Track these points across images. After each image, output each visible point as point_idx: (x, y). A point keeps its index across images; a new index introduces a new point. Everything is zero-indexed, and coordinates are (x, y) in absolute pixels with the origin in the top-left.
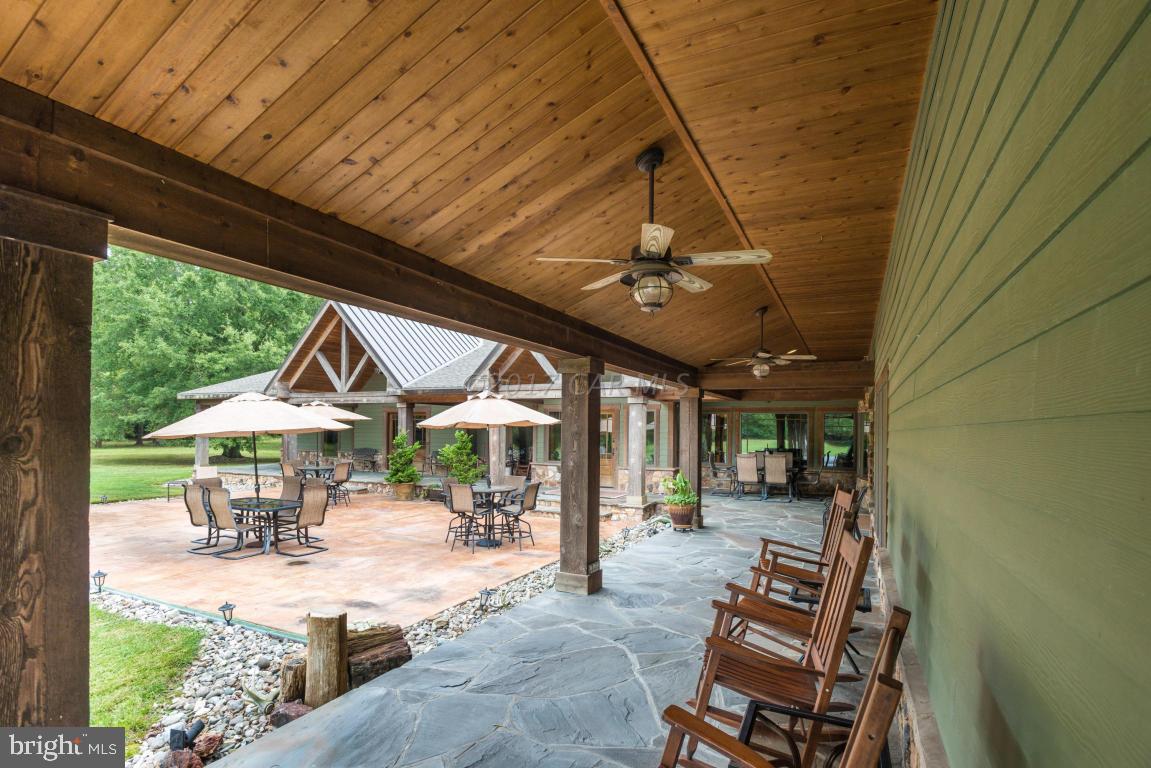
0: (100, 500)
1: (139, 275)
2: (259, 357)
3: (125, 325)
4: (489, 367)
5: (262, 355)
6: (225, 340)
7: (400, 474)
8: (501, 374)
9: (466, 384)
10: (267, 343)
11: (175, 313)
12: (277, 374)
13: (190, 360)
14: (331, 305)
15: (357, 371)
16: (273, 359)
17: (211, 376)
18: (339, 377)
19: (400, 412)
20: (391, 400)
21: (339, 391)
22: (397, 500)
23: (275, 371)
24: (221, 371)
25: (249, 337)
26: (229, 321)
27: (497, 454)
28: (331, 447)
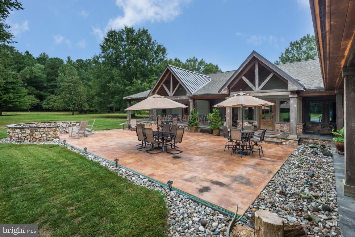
0: (105, 129)
1: (112, 65)
2: (142, 87)
3: (108, 79)
4: (227, 85)
5: (143, 86)
6: (133, 82)
7: (192, 123)
8: (231, 88)
9: (218, 92)
10: (144, 83)
11: (121, 76)
12: (151, 91)
13: (124, 88)
14: (168, 69)
15: (176, 89)
16: (146, 88)
17: (129, 93)
18: (170, 92)
19: (190, 102)
20: (187, 98)
21: (170, 96)
22: (191, 132)
23: (151, 90)
24: (132, 91)
25: (139, 82)
26: (134, 77)
27: (229, 117)
28: (164, 114)
